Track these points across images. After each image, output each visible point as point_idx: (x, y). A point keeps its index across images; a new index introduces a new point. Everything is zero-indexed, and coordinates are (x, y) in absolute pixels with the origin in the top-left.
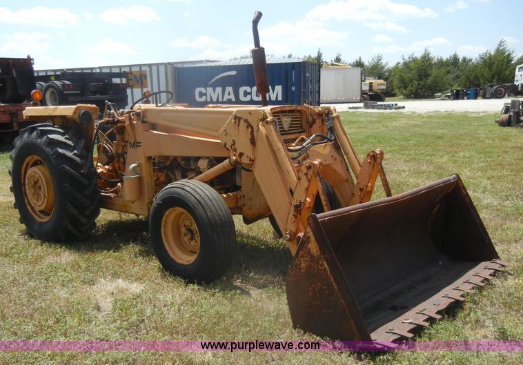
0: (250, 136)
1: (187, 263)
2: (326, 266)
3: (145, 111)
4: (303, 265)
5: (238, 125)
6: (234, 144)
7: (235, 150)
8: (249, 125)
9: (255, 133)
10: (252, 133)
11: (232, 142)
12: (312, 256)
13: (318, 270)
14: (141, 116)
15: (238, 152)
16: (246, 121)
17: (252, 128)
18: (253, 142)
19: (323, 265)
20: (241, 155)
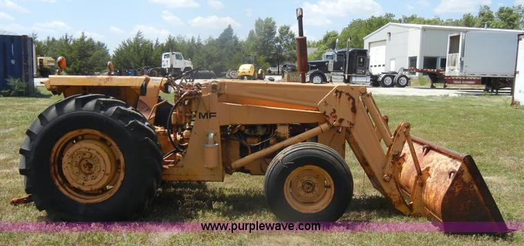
0: (351, 106)
1: (314, 212)
2: (475, 187)
3: (223, 84)
4: (457, 191)
5: (340, 97)
6: (335, 111)
7: (335, 117)
8: (351, 97)
9: (356, 104)
10: (353, 103)
11: (332, 111)
12: (465, 183)
13: (469, 191)
14: (218, 88)
15: (338, 118)
16: (348, 94)
17: (353, 99)
18: (354, 110)
19: (473, 187)
20: (341, 120)
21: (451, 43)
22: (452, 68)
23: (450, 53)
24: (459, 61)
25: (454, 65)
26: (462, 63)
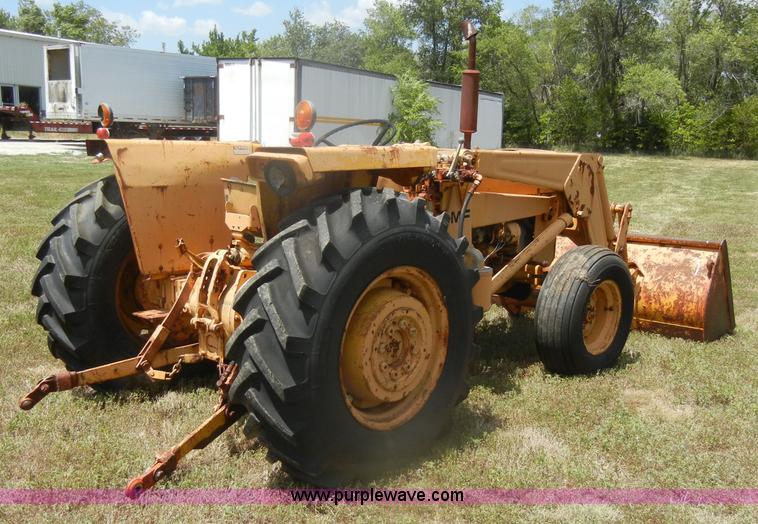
0: (590, 185)
5: (582, 173)
7: (578, 203)
8: (591, 173)
9: (595, 181)
10: (592, 180)
11: (576, 193)
17: (593, 176)
18: (593, 191)
20: (582, 207)
21: (50, 61)
22: (61, 105)
23: (50, 78)
24: (74, 95)
25: (64, 100)
26: (79, 97)
